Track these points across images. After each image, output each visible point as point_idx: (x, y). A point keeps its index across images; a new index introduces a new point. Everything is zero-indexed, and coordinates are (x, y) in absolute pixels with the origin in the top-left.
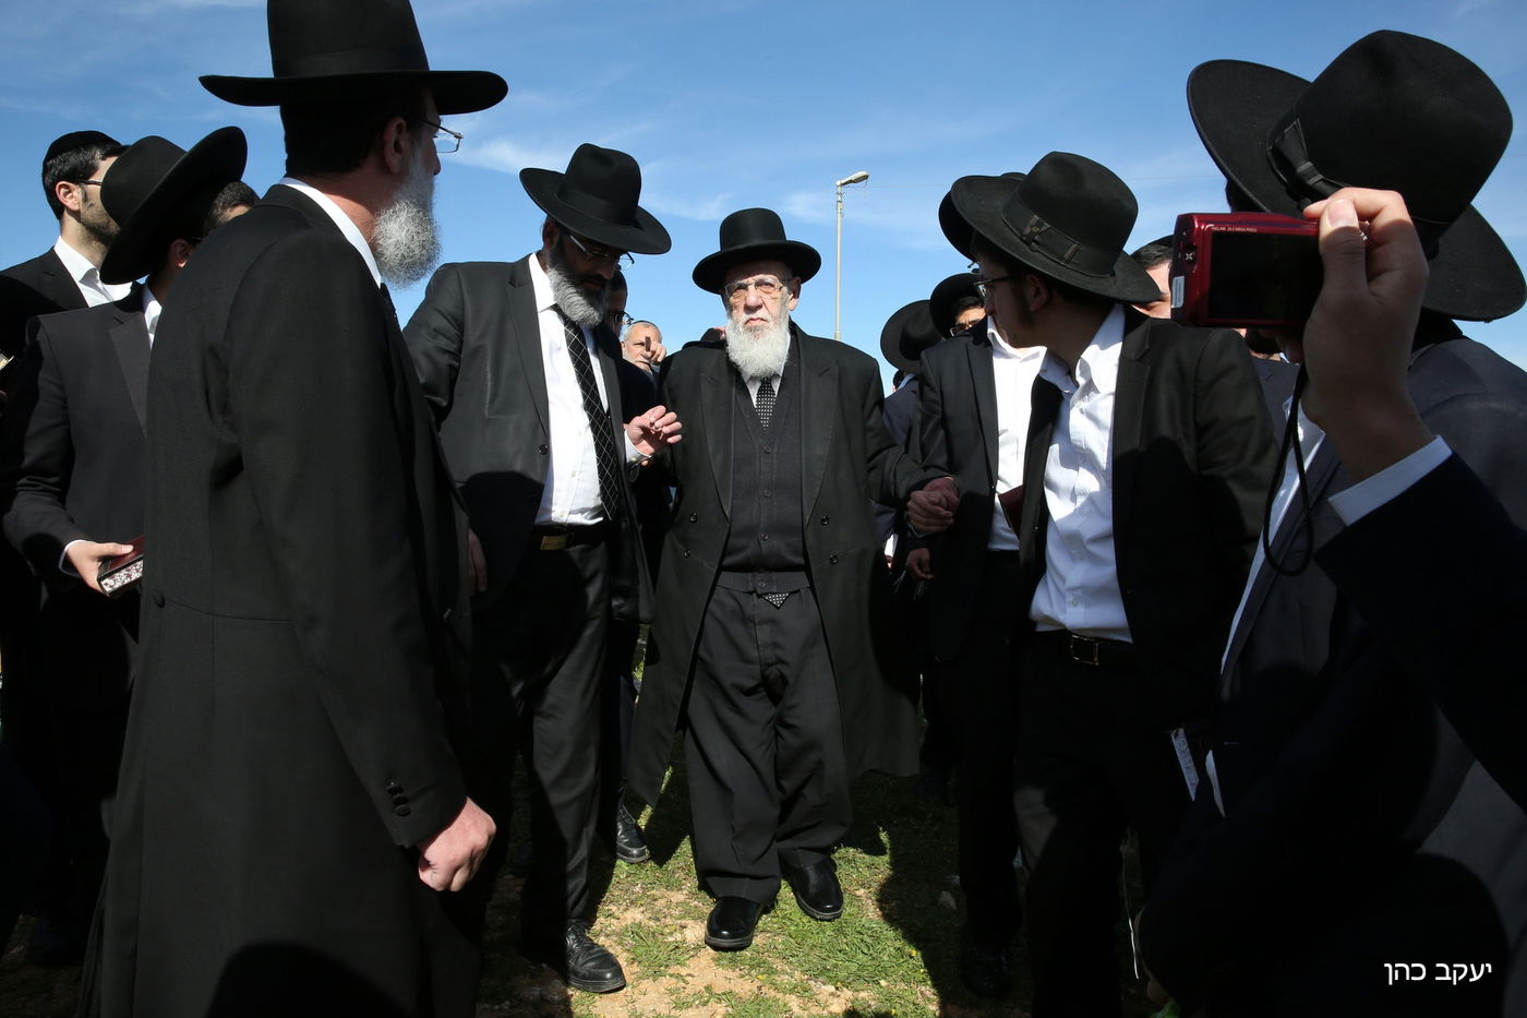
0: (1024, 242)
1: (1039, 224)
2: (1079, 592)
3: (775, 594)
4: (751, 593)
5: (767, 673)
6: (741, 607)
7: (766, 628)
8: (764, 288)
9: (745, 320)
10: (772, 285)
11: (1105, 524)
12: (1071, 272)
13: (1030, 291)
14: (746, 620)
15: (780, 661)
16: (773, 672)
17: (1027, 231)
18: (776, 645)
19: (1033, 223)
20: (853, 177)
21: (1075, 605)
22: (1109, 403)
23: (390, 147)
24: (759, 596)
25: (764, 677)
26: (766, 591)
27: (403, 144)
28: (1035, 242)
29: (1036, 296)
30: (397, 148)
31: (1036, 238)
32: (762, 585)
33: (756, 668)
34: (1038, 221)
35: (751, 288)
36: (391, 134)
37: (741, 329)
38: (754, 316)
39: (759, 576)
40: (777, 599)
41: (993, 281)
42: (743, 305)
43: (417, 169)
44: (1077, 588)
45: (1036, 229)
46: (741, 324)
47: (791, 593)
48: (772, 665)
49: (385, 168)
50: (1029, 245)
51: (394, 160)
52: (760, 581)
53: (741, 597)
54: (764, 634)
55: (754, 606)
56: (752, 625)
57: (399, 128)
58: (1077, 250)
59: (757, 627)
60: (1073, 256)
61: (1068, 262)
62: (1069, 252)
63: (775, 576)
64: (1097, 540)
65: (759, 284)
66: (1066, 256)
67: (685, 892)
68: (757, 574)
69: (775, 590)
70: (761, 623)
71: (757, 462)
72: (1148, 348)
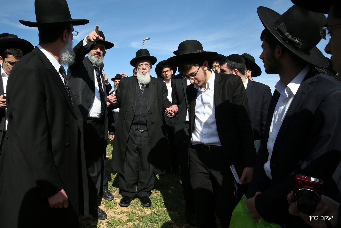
2: (206, 135)
3: (141, 130)
4: (136, 130)
5: (138, 147)
6: (134, 132)
7: (139, 137)
8: (146, 65)
9: (142, 72)
10: (148, 65)
11: (214, 119)
14: (135, 136)
15: (141, 145)
16: (139, 147)
18: (141, 141)
20: (146, 39)
21: (205, 138)
22: (213, 92)
23: (64, 36)
24: (138, 130)
25: (137, 148)
26: (140, 129)
27: (67, 35)
30: (66, 37)
32: (139, 128)
33: (136, 146)
35: (144, 65)
36: (65, 34)
37: (141, 74)
38: (144, 71)
39: (139, 126)
40: (142, 131)
42: (142, 68)
43: (69, 41)
44: (206, 134)
46: (141, 73)
47: (145, 130)
48: (139, 145)
49: (63, 41)
51: (65, 39)
52: (139, 127)
53: (134, 130)
54: (138, 138)
55: (137, 132)
56: (136, 137)
57: (66, 32)
59: (137, 137)
63: (142, 126)
64: (212, 123)
65: (145, 64)
67: (115, 193)
68: (138, 126)
69: (142, 129)
70: (138, 136)
71: (140, 102)
72: (221, 80)
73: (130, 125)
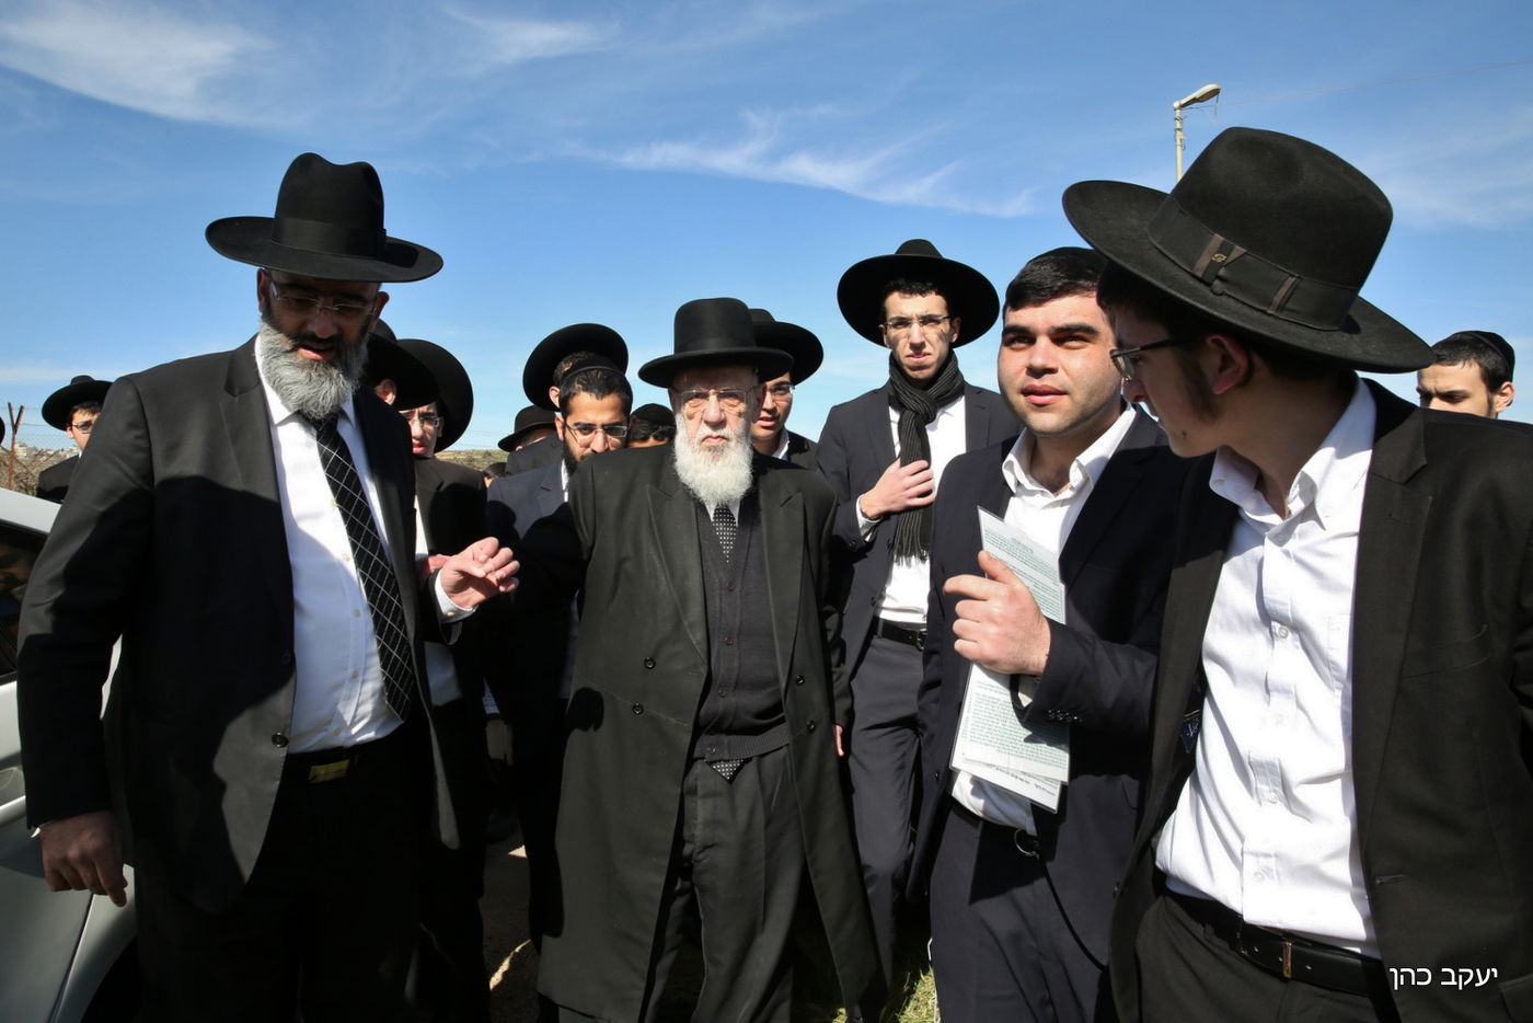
0: (1200, 280)
1: (1223, 249)
3: (725, 762)
8: (726, 399)
10: (738, 397)
12: (1286, 325)
13: (1210, 363)
17: (1202, 263)
19: (1214, 251)
22: (1349, 550)
24: (707, 764)
28: (1221, 279)
29: (1222, 369)
31: (1222, 272)
32: (712, 751)
34: (1223, 244)
35: (713, 399)
40: (725, 768)
41: (1143, 348)
45: (1220, 258)
46: (696, 441)
47: (746, 761)
50: (1209, 285)
52: (709, 746)
55: (700, 775)
58: (1295, 288)
60: (1287, 299)
61: (1281, 308)
62: (1283, 291)
66: (1277, 299)
69: (727, 757)
70: (706, 796)
71: (718, 600)
72: (1424, 467)
73: (686, 739)
